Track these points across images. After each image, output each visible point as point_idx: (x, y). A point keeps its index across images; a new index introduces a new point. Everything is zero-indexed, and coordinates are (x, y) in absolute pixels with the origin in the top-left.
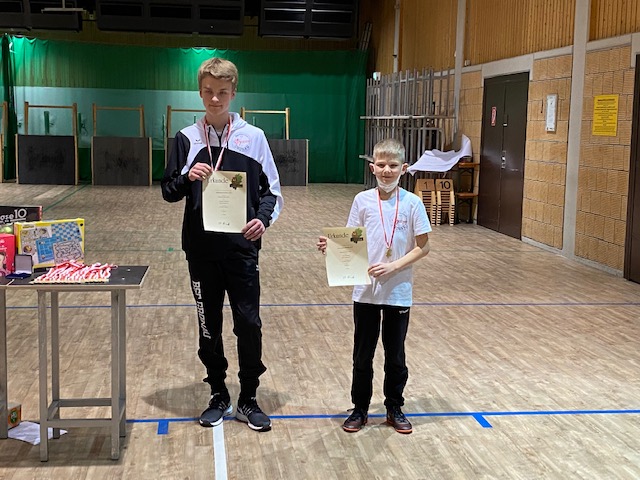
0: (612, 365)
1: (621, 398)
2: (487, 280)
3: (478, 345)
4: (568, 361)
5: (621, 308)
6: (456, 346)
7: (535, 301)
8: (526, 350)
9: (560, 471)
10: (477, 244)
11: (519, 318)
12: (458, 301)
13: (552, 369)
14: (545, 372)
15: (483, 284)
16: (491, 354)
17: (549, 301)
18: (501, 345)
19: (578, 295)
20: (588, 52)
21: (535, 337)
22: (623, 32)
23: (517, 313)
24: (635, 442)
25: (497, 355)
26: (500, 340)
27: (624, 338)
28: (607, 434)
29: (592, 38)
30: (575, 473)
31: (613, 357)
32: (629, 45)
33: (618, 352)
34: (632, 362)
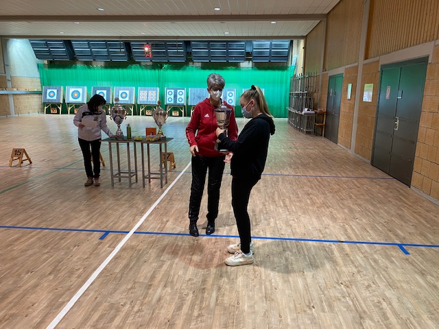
0: (334, 212)
1: (326, 233)
2: (309, 164)
3: (279, 197)
4: (315, 208)
5: (360, 180)
6: (269, 197)
7: (322, 175)
8: (300, 201)
9: (264, 278)
10: (317, 146)
11: (309, 184)
12: (287, 173)
13: (304, 213)
14: (300, 214)
15: (305, 166)
16: (281, 203)
17: (328, 175)
18: (290, 198)
19: (344, 173)
20: (364, 65)
21: (308, 194)
22: (377, 56)
23: (309, 181)
24: (315, 261)
25: (284, 203)
26: (291, 196)
27: (351, 197)
28: (305, 255)
29: (366, 58)
30: (270, 281)
31: (338, 207)
32: (379, 62)
33: (343, 204)
34: (346, 211)
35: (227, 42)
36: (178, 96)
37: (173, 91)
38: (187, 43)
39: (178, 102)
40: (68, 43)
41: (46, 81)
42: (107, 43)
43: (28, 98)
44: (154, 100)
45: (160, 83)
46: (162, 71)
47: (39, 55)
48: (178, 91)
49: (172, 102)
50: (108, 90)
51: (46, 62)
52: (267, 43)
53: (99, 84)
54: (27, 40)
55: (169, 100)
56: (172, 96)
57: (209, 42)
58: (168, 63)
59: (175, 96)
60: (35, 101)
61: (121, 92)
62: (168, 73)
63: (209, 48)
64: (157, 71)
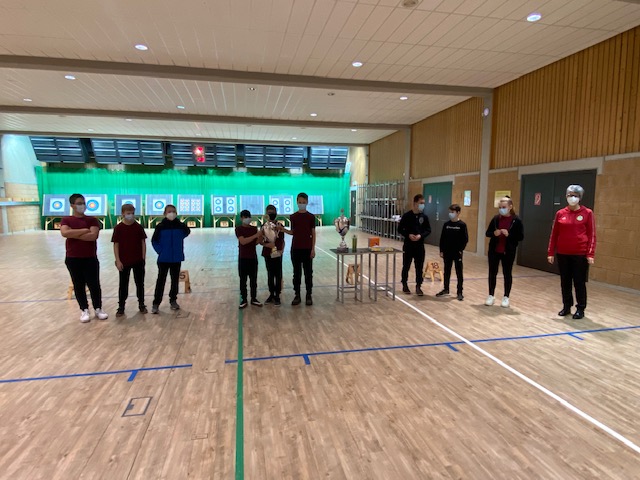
29: (492, 167)
32: (517, 171)
35: (286, 148)
36: (228, 205)
37: (221, 199)
38: (240, 147)
39: (228, 212)
40: (86, 142)
41: (46, 189)
42: (141, 143)
43: (24, 211)
44: (198, 210)
45: (204, 190)
46: (206, 177)
47: (40, 156)
48: (228, 199)
49: (222, 212)
50: (138, 199)
51: (44, 164)
52: (327, 149)
53: (124, 192)
54: (27, 137)
55: (217, 209)
56: (221, 205)
57: (266, 147)
58: (216, 168)
59: (225, 205)
60: (32, 214)
61: (155, 201)
62: (213, 179)
63: (264, 153)
64: (200, 177)
